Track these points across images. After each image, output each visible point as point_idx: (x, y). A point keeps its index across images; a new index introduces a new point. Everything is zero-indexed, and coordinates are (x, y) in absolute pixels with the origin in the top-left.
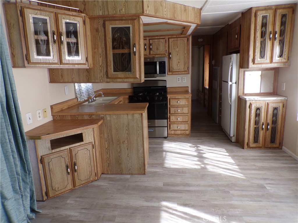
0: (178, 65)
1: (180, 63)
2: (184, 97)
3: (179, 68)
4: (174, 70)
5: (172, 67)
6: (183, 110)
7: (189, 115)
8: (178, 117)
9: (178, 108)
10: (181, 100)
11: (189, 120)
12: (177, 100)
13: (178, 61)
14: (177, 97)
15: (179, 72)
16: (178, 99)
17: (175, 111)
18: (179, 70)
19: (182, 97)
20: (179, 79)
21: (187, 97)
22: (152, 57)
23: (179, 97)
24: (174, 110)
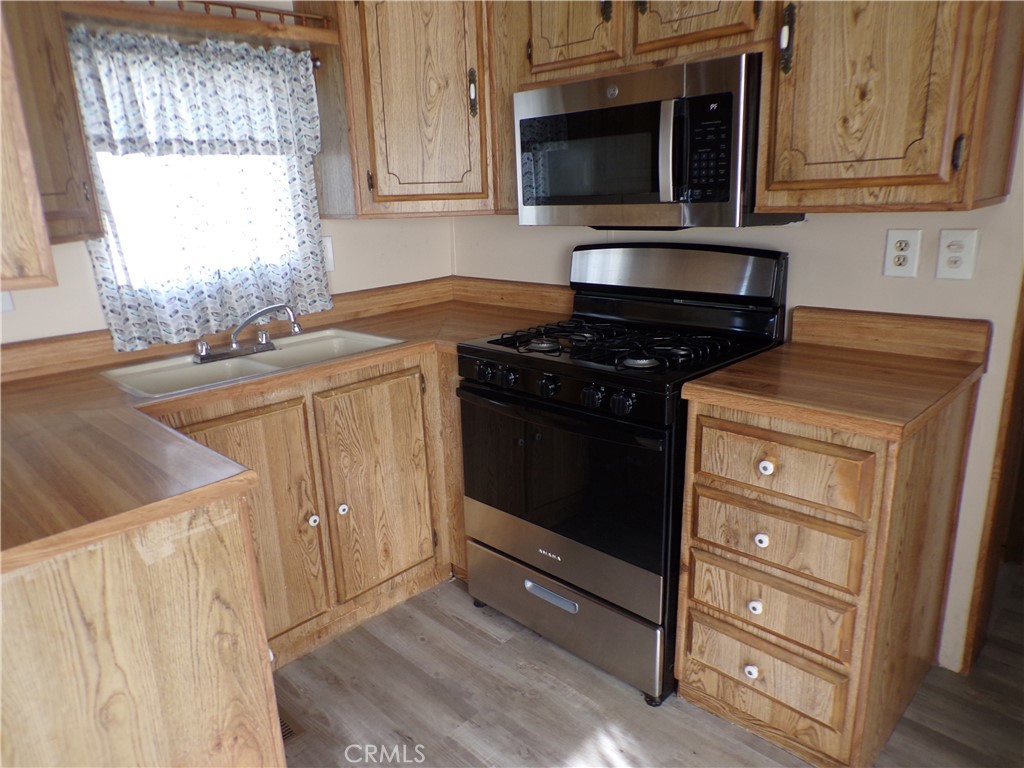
0: (855, 124)
1: (873, 99)
2: (825, 435)
3: (857, 148)
4: (814, 173)
5: (791, 139)
6: (799, 543)
7: (862, 611)
8: (755, 586)
9: (763, 518)
10: (790, 455)
11: (857, 653)
12: (757, 447)
13: (861, 78)
14: (764, 423)
15: (856, 183)
16: (767, 435)
17: (732, 535)
18: (862, 171)
19: (810, 432)
20: (903, 246)
21: (856, 443)
22: (651, 67)
23: (783, 426)
24: (722, 519)
